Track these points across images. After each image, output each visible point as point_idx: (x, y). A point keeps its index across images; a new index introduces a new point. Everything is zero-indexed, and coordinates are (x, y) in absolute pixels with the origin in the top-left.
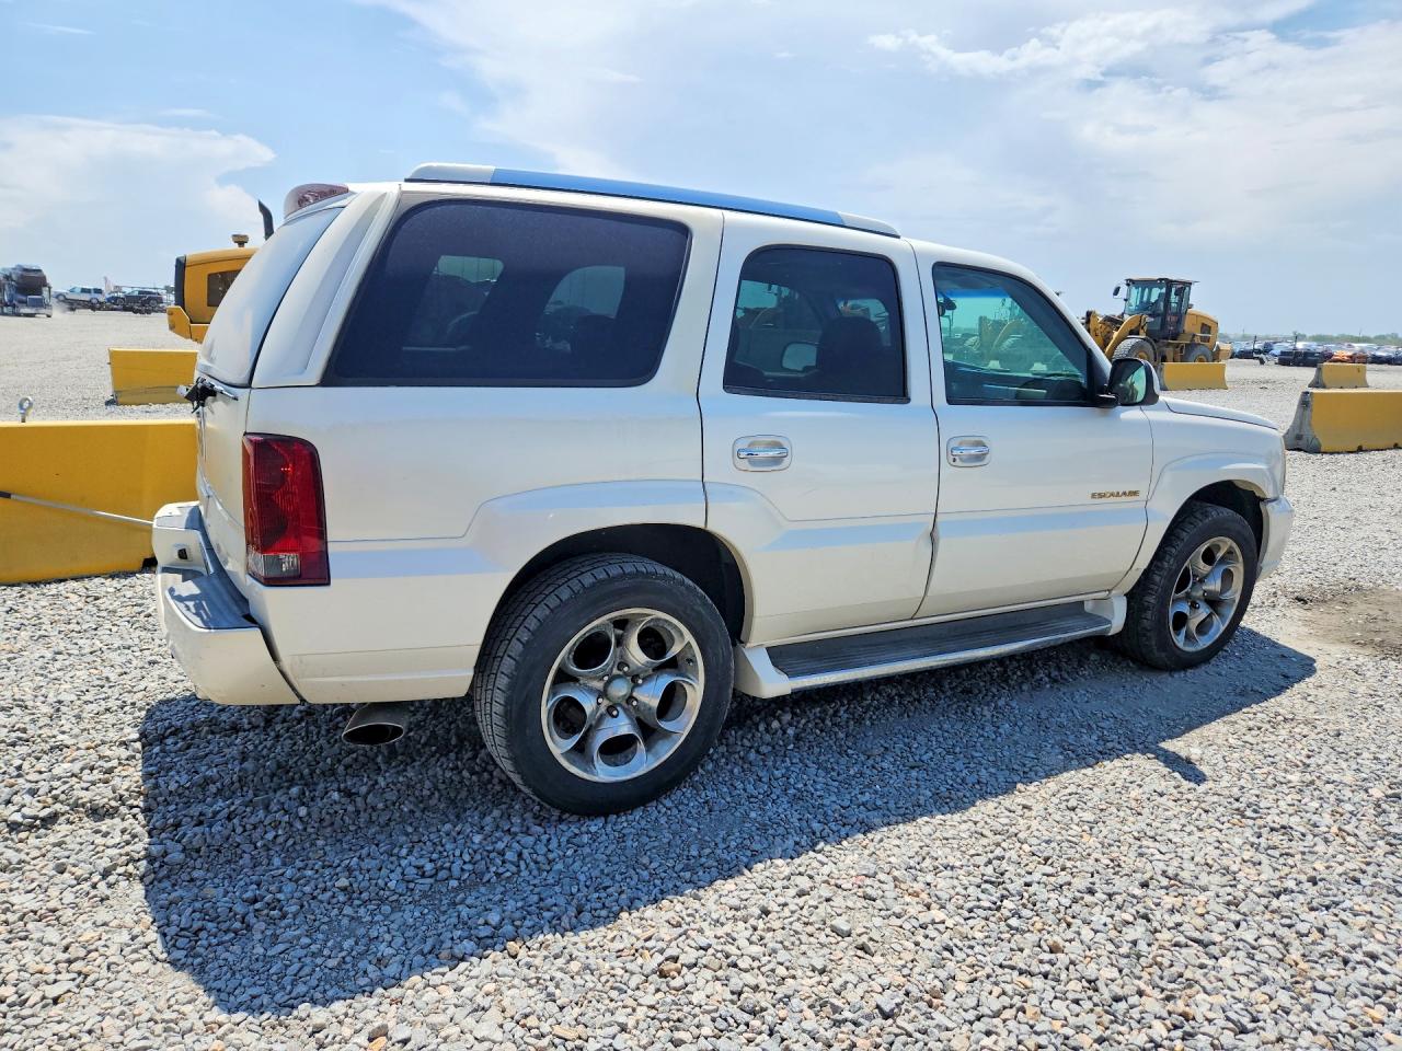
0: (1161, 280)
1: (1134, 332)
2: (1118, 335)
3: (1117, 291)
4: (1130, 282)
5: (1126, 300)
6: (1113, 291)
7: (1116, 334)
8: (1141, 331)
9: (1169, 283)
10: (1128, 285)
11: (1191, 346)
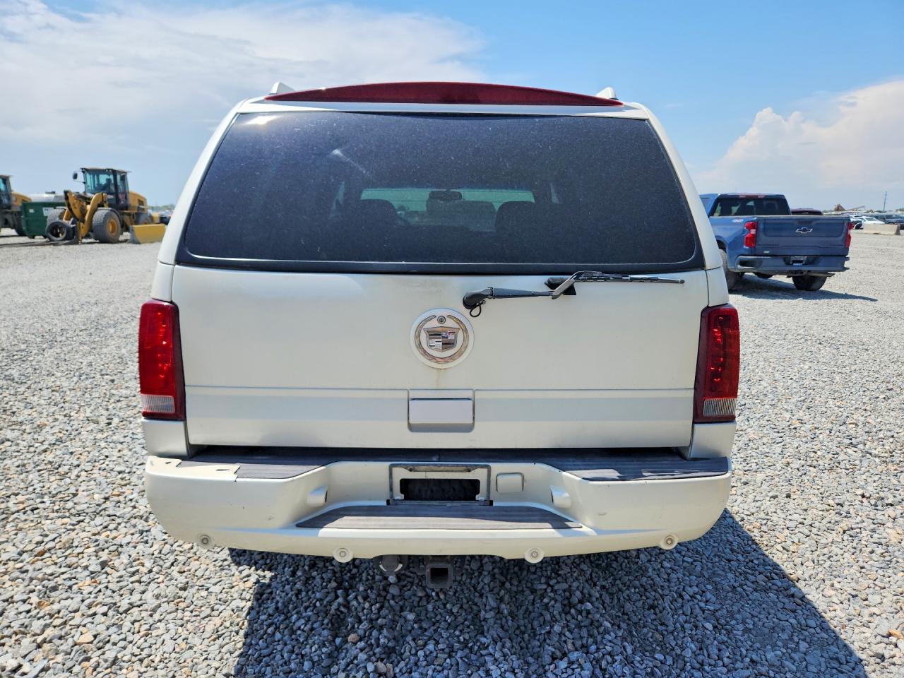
0: (109, 170)
1: (101, 205)
2: (91, 209)
3: (75, 176)
4: (85, 171)
5: (84, 183)
6: (72, 176)
7: (89, 207)
8: (105, 205)
9: (114, 172)
10: (83, 172)
11: (138, 214)
